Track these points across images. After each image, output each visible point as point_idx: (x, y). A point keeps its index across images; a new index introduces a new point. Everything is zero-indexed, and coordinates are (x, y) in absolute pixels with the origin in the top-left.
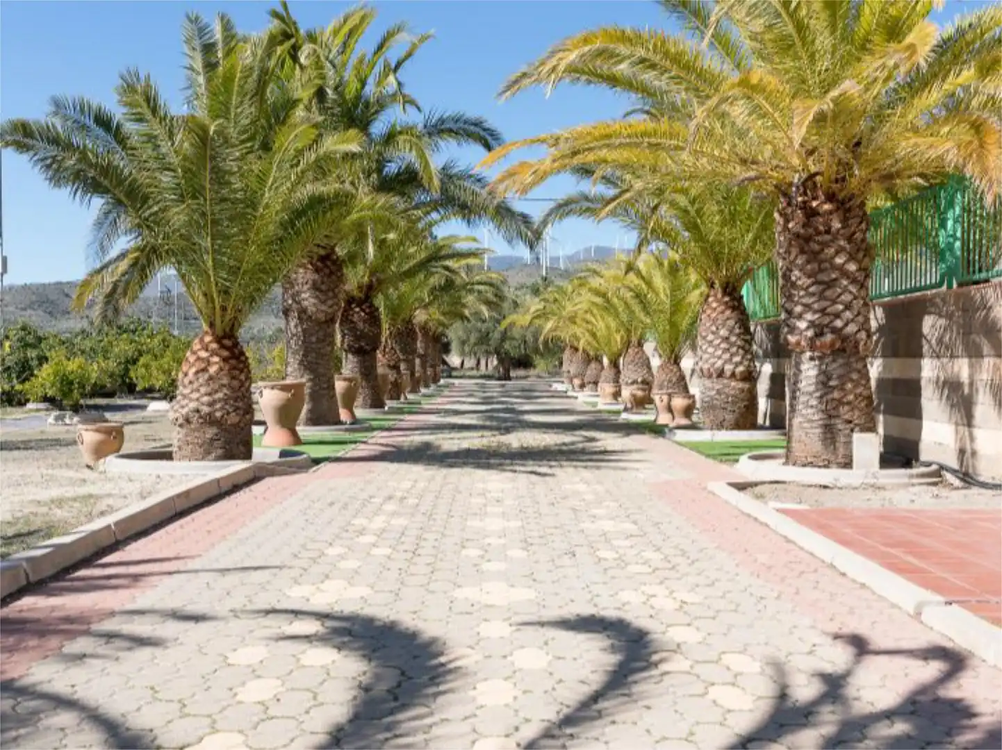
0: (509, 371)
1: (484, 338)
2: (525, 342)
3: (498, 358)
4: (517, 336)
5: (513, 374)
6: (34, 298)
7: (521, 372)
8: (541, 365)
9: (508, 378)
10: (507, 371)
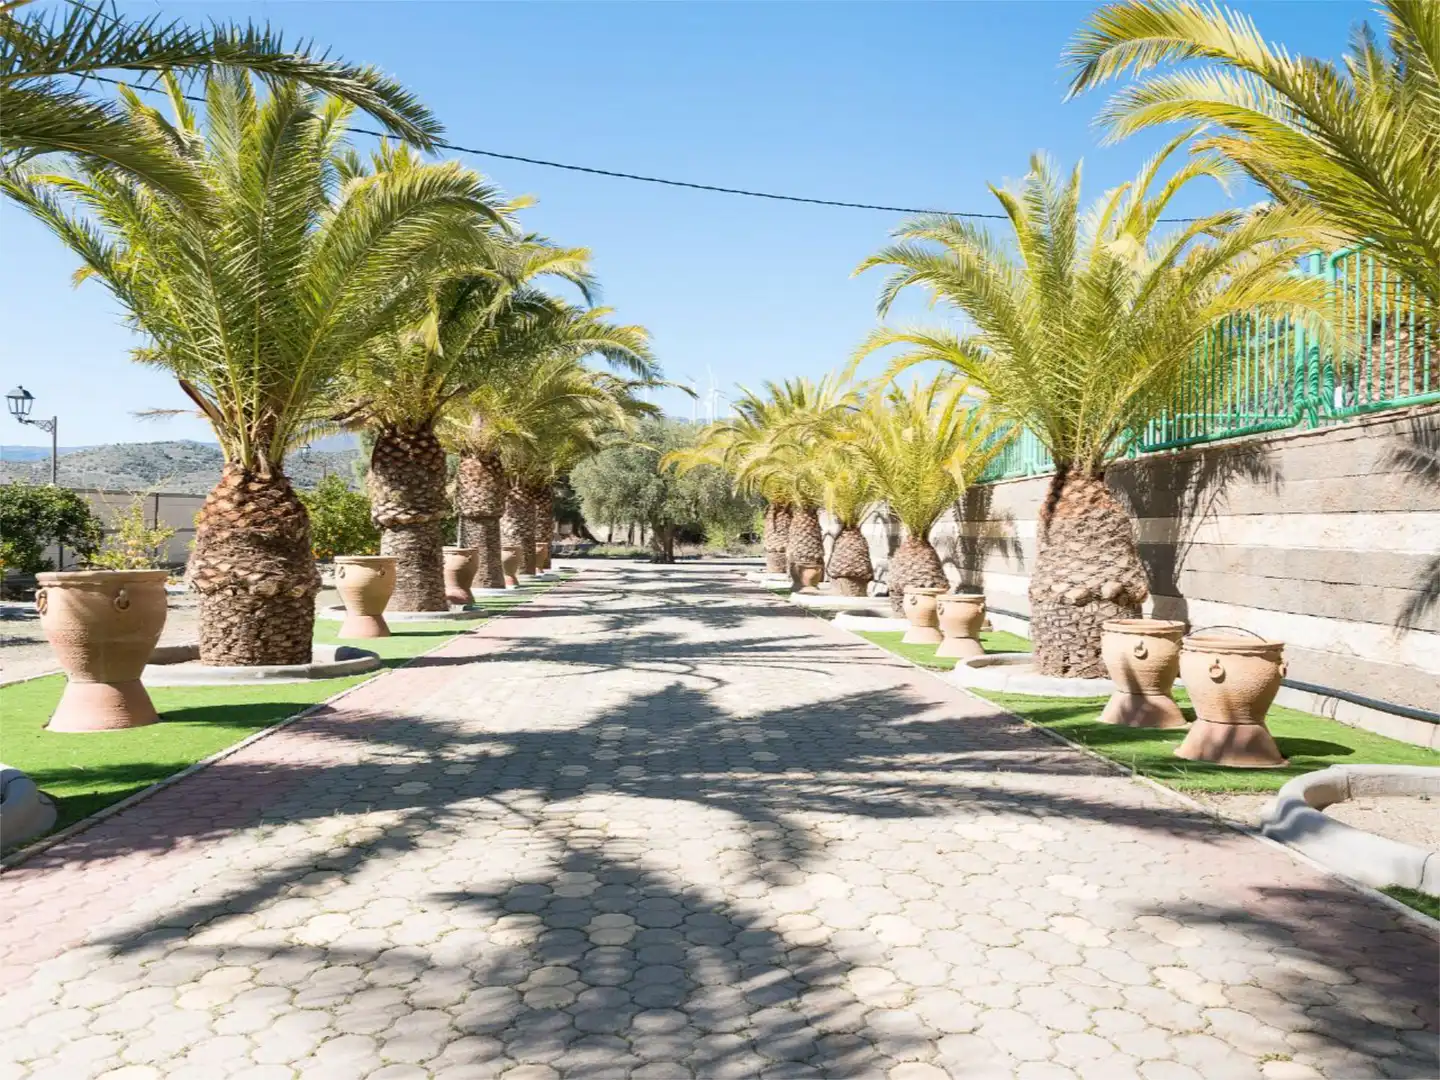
0: (671, 546)
1: (631, 496)
2: (697, 502)
3: (653, 528)
4: (683, 492)
5: (676, 552)
6: (128, 460)
7: (689, 549)
8: (717, 538)
9: (670, 559)
10: (669, 548)
